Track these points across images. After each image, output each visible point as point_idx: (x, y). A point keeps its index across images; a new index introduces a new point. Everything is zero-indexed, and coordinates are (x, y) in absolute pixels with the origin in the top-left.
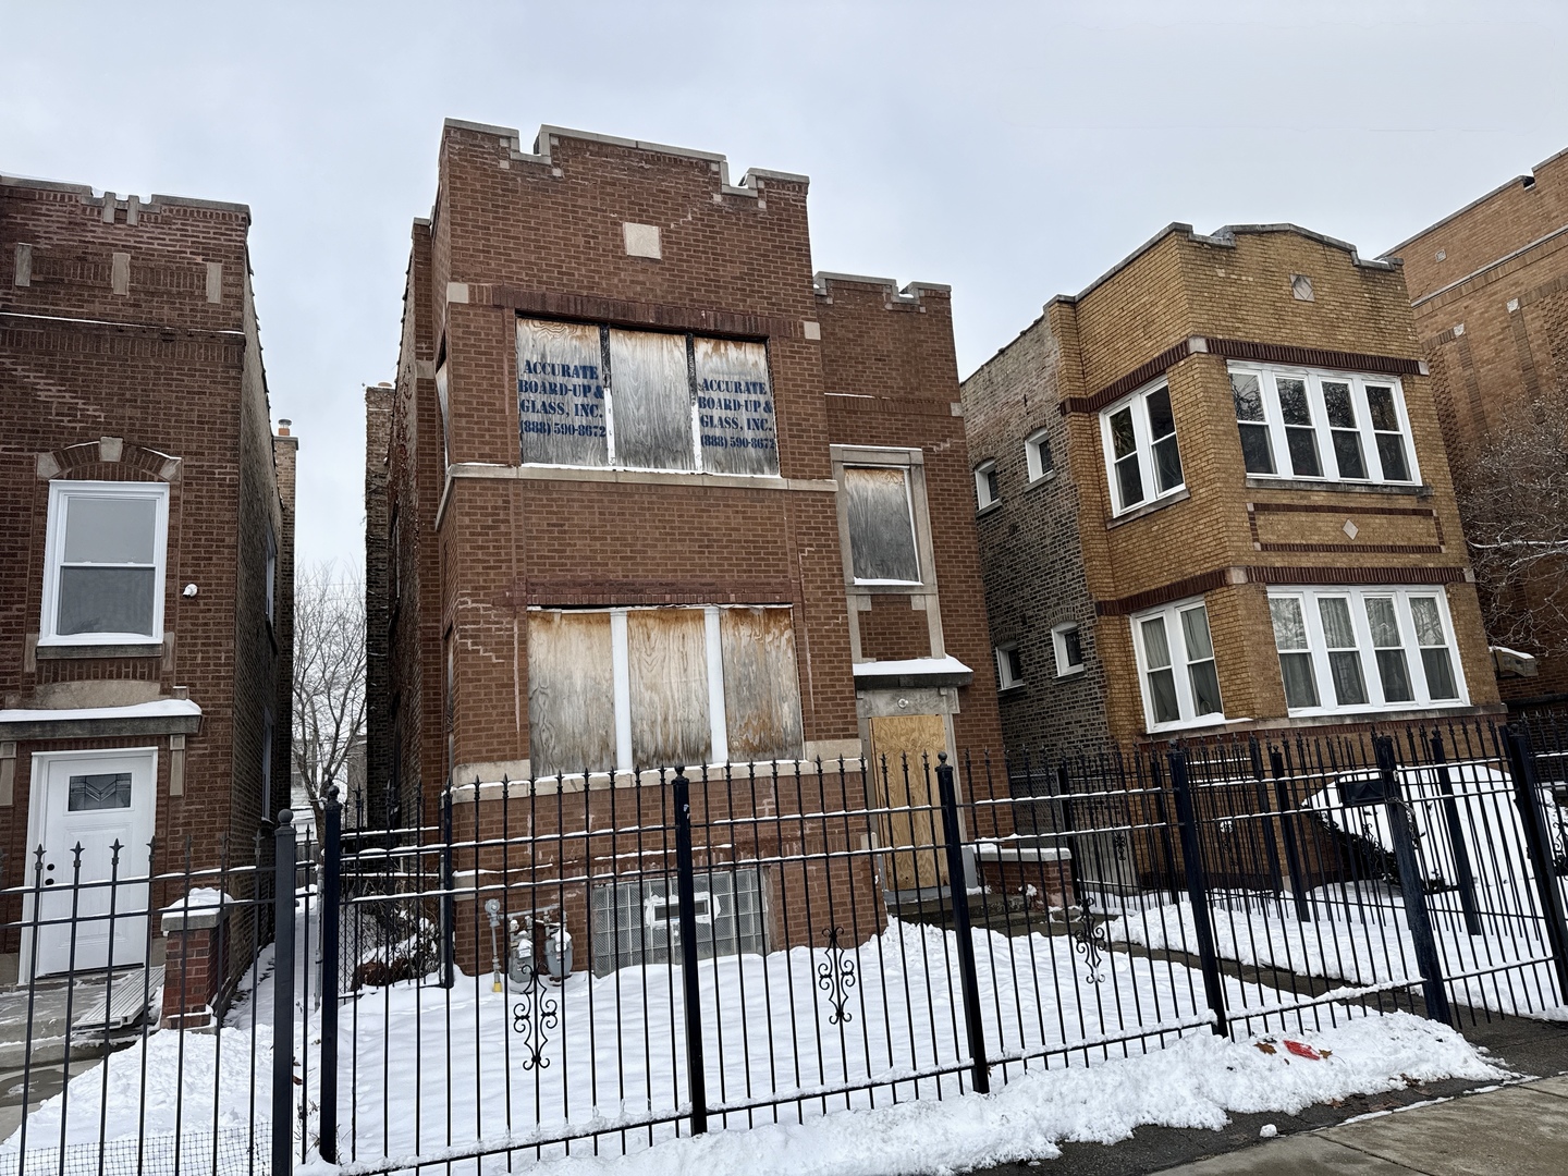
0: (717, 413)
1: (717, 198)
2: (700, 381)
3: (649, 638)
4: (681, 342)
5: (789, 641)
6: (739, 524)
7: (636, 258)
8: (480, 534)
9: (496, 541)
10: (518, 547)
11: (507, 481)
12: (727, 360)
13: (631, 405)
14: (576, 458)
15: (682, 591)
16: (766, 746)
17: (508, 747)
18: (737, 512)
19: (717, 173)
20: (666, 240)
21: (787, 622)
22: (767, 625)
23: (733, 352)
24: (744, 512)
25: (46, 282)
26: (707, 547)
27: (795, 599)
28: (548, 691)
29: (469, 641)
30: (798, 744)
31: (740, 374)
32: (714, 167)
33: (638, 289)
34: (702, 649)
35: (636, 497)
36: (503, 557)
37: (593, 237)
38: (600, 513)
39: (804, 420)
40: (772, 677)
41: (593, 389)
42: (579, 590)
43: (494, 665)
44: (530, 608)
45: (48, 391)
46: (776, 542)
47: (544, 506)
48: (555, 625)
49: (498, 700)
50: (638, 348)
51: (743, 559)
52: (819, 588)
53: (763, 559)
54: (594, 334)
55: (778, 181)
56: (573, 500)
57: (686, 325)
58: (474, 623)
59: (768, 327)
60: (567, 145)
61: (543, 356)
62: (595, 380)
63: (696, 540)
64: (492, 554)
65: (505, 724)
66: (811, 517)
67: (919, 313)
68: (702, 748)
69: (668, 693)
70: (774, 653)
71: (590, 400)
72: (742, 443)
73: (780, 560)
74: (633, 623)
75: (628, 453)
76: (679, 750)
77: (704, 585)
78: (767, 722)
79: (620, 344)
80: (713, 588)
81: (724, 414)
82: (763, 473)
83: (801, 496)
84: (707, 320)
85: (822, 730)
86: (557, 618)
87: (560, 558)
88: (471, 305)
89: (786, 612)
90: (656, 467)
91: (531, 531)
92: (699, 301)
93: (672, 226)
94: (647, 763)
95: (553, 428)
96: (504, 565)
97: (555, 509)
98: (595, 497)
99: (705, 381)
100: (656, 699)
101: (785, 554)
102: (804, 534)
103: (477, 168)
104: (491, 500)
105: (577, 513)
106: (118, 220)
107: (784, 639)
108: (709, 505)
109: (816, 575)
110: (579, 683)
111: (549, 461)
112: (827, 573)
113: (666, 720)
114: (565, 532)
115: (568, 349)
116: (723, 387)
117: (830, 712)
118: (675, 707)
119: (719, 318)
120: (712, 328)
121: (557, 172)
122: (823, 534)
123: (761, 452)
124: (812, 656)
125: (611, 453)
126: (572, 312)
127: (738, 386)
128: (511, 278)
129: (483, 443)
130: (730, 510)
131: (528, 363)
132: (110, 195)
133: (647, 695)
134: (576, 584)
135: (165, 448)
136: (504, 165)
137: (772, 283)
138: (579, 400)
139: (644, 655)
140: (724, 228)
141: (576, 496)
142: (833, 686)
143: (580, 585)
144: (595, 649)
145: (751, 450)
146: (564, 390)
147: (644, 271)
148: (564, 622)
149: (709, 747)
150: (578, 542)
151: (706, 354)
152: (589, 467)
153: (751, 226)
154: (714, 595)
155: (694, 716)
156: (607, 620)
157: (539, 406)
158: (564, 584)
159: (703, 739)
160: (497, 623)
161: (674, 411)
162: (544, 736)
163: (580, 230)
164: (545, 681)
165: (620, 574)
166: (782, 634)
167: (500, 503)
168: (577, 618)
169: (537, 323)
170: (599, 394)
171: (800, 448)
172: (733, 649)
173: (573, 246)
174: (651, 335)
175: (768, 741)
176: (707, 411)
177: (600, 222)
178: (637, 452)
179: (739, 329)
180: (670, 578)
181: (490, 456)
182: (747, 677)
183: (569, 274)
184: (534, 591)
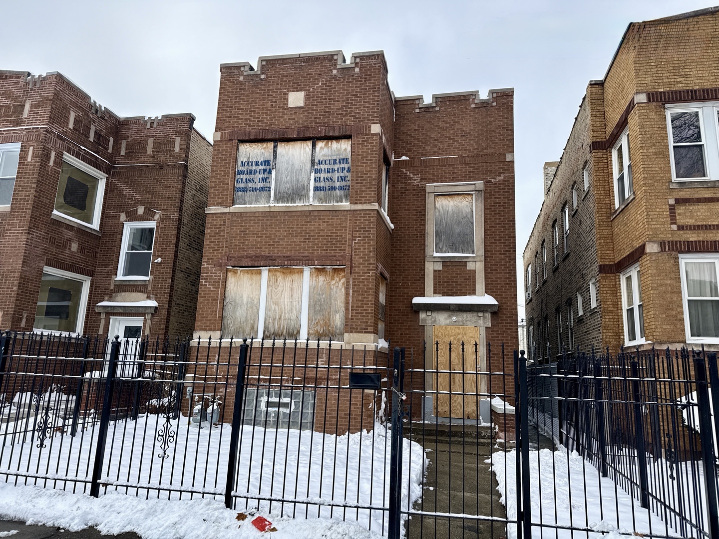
0: (322, 175)
1: (335, 72)
2: (317, 161)
3: (277, 281)
4: (310, 143)
5: (343, 284)
6: (324, 227)
7: (292, 108)
8: (213, 236)
9: (219, 239)
10: (226, 241)
11: (225, 213)
12: (331, 149)
13: (284, 176)
14: (257, 201)
15: (293, 260)
16: (326, 334)
17: (213, 325)
18: (324, 222)
19: (337, 60)
20: (307, 97)
21: (343, 274)
22: (333, 276)
23: (335, 145)
24: (328, 222)
25: (129, 152)
26: (308, 239)
27: (347, 263)
28: (233, 303)
29: (204, 281)
30: (342, 334)
31: (337, 155)
32: (335, 57)
33: (291, 122)
34: (301, 287)
35: (278, 217)
36: (221, 246)
37: (275, 102)
38: (262, 226)
39: (365, 174)
40: (332, 301)
41: (268, 170)
42: (249, 259)
43: (212, 291)
44: (228, 267)
45: (126, 191)
46: (342, 236)
47: (239, 223)
48: (238, 275)
49: (211, 306)
50: (291, 149)
51: (325, 244)
52: (361, 258)
53: (334, 244)
54: (271, 145)
55: (367, 56)
56: (251, 220)
57: (311, 135)
58: (206, 273)
59: (351, 130)
60: (268, 63)
61: (249, 158)
62: (268, 166)
63: (303, 236)
64: (217, 245)
65: (213, 316)
66: (362, 223)
67: (492, 106)
68: (295, 332)
69: (283, 306)
70: (335, 290)
71: (266, 175)
72: (334, 188)
73: (343, 244)
74: (271, 274)
75: (278, 198)
76: (285, 333)
77: (303, 257)
78: (327, 323)
79: (282, 149)
80: (308, 258)
81: (326, 175)
82: (342, 202)
83: (358, 212)
84: (321, 132)
85: (354, 328)
86: (239, 272)
87: (243, 245)
88: (221, 141)
89: (343, 270)
90: (291, 203)
91: (232, 234)
92: (319, 123)
93: (311, 90)
94: (269, 337)
95: (249, 189)
96: (221, 249)
97: (243, 224)
98: (261, 218)
99: (319, 160)
100: (277, 308)
101: (346, 241)
102: (357, 231)
103: (231, 82)
104: (219, 222)
105: (252, 226)
106: (151, 126)
107: (341, 283)
108: (311, 219)
109: (360, 252)
110: (245, 301)
111: (245, 204)
112: (366, 251)
113: (280, 318)
114: (246, 234)
115: (259, 154)
116: (327, 162)
117: (359, 319)
118: (285, 313)
119: (327, 129)
120: (323, 135)
121: (263, 77)
122: (367, 231)
123: (342, 192)
124: (353, 291)
125: (272, 198)
126: (261, 137)
127: (335, 162)
128: (238, 127)
129: (219, 198)
130: (321, 221)
131: (242, 162)
132: (150, 118)
133: (273, 307)
134: (247, 257)
135: (157, 208)
136: (241, 78)
137: (357, 108)
138: (261, 176)
139: (274, 289)
140: (337, 85)
141: (252, 218)
142: (363, 307)
143: (250, 257)
144: (253, 286)
145: (338, 191)
146: (255, 172)
147: (295, 113)
148: (242, 273)
149: (298, 332)
150: (251, 239)
151: (321, 148)
152: (261, 205)
153: (350, 82)
154: (308, 261)
155: (294, 317)
156: (260, 273)
157: (244, 180)
158: (243, 257)
159: (296, 328)
160: (214, 273)
161: (303, 177)
162: (229, 322)
163: (269, 100)
164: (232, 299)
165: (267, 252)
166: (340, 280)
167: (222, 223)
168: (247, 272)
169: (248, 144)
170: (270, 172)
171: (361, 189)
172: (315, 287)
173: (266, 108)
174: (296, 142)
175: (327, 332)
176: (318, 175)
177: (279, 95)
178: (283, 197)
179: (337, 134)
180: (289, 254)
181: (221, 203)
182: (320, 300)
183: (262, 121)
184: (231, 260)
